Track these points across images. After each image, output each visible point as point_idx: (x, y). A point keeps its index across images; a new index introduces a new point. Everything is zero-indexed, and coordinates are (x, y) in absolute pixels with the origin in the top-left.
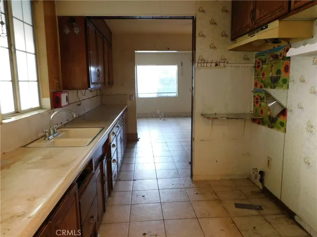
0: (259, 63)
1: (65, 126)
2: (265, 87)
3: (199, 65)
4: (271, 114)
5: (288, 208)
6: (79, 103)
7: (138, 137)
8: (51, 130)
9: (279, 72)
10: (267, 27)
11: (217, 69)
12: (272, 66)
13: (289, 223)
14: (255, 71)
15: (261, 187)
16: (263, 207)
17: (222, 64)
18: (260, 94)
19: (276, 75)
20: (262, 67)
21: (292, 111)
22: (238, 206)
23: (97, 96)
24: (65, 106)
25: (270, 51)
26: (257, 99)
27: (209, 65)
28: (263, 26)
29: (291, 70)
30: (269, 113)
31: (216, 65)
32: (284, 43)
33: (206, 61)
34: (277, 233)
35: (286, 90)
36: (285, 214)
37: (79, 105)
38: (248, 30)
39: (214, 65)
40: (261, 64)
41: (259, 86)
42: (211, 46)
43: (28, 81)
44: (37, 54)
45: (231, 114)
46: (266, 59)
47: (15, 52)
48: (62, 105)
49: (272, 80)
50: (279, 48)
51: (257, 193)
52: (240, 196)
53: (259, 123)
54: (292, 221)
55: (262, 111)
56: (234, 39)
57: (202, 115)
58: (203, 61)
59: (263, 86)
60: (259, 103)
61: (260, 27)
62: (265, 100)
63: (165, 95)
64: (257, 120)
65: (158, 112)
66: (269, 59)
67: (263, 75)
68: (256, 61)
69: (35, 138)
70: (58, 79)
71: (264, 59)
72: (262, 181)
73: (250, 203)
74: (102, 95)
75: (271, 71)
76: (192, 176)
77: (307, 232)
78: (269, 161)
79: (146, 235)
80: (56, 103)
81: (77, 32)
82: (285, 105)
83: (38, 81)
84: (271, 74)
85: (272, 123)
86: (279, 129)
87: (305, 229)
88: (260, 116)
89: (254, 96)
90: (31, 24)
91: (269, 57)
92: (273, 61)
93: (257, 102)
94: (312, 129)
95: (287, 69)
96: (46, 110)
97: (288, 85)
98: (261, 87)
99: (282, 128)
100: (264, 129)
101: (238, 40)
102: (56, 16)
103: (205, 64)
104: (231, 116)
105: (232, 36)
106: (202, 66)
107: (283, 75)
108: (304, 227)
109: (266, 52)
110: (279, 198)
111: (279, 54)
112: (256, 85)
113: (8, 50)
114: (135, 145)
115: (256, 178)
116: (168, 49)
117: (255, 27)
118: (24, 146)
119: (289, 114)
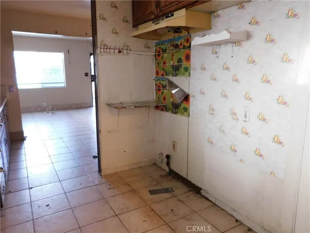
0: (159, 52)
2: (167, 75)
3: (102, 50)
4: (173, 101)
5: (194, 184)
7: (25, 136)
9: (180, 60)
10: (172, 15)
11: (121, 56)
12: (173, 55)
13: (198, 198)
14: (156, 59)
15: (168, 170)
16: (174, 188)
17: (125, 51)
18: (162, 82)
19: (177, 64)
20: (163, 56)
21: (194, 96)
22: (152, 192)
25: (170, 40)
26: (159, 87)
27: (112, 51)
28: (168, 14)
29: (192, 59)
30: (172, 100)
31: (120, 52)
32: (184, 33)
33: (109, 47)
34: (191, 210)
35: (188, 78)
36: (192, 191)
38: (153, 17)
39: (117, 51)
40: (161, 53)
41: (160, 74)
42: (113, 31)
45: (137, 103)
46: (166, 48)
49: (173, 68)
50: (180, 38)
51: (165, 176)
52: (152, 182)
53: (162, 110)
54: (199, 195)
55: (164, 99)
56: (136, 25)
57: (109, 105)
58: (105, 47)
59: (165, 74)
60: (162, 91)
61: (165, 14)
62: (167, 88)
64: (161, 107)
66: (169, 48)
67: (164, 63)
68: (156, 50)
71: (164, 48)
72: (168, 164)
73: (162, 188)
75: (172, 59)
76: (100, 171)
77: (212, 202)
78: (174, 145)
82: (187, 91)
84: (172, 62)
85: (175, 109)
86: (182, 114)
87: (211, 200)
88: (163, 103)
89: (156, 84)
91: (169, 45)
92: (173, 50)
93: (159, 90)
94: (214, 112)
95: (188, 58)
97: (190, 73)
98: (163, 75)
99: (185, 113)
100: (168, 115)
101: (140, 27)
103: (108, 50)
104: (137, 105)
105: (134, 22)
106: (105, 51)
107: (184, 64)
108: (209, 198)
109: (165, 41)
110: (186, 177)
111: (179, 43)
112: (157, 73)
114: (21, 145)
115: (162, 162)
116: (56, 33)
117: (161, 14)
119: (191, 99)
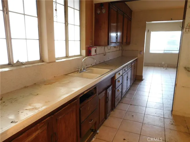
1: (93, 66)
6: (105, 54)
7: (143, 78)
8: (82, 68)
23: (119, 50)
24: (94, 55)
37: (105, 55)
43: (74, 41)
44: (81, 26)
47: (68, 25)
48: (92, 55)
57: (185, 68)
63: (171, 52)
65: (163, 63)
69: (74, 71)
70: (92, 40)
74: (122, 50)
76: (172, 111)
79: (125, 140)
80: (89, 53)
81: (104, 12)
83: (80, 41)
90: (79, 9)
96: (82, 57)
102: (94, 3)
113: (64, 24)
116: (172, 20)
118: (66, 75)
